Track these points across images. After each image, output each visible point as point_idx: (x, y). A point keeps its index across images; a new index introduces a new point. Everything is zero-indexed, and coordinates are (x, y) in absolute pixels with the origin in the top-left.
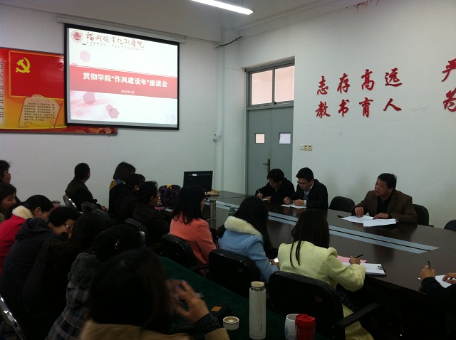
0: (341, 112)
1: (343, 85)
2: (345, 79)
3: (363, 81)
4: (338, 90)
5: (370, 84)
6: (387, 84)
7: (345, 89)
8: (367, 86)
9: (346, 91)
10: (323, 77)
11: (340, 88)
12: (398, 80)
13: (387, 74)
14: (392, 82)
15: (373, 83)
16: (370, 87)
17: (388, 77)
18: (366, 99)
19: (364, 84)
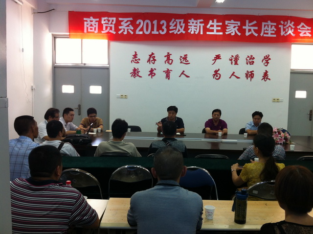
0: (151, 76)
1: (151, 59)
2: (153, 56)
3: (166, 58)
4: (148, 62)
5: (170, 61)
6: (181, 62)
7: (153, 62)
8: (168, 62)
9: (154, 63)
10: (136, 52)
11: (149, 61)
12: (188, 61)
13: (181, 57)
14: (184, 62)
15: (172, 61)
16: (170, 63)
17: (182, 58)
18: (168, 69)
19: (167, 60)
